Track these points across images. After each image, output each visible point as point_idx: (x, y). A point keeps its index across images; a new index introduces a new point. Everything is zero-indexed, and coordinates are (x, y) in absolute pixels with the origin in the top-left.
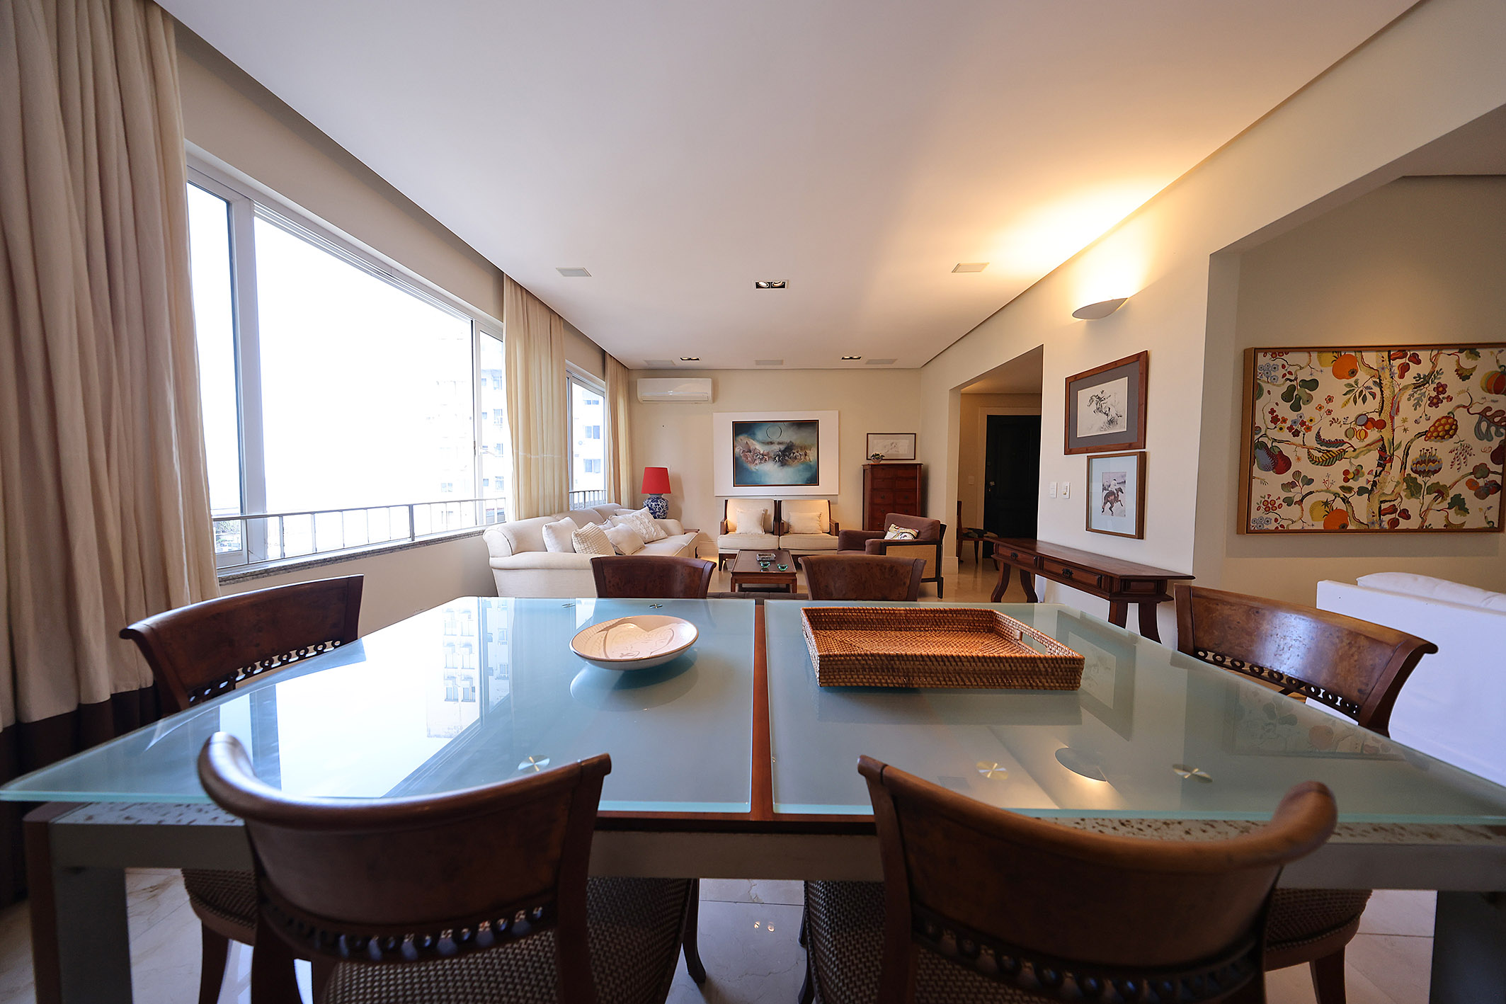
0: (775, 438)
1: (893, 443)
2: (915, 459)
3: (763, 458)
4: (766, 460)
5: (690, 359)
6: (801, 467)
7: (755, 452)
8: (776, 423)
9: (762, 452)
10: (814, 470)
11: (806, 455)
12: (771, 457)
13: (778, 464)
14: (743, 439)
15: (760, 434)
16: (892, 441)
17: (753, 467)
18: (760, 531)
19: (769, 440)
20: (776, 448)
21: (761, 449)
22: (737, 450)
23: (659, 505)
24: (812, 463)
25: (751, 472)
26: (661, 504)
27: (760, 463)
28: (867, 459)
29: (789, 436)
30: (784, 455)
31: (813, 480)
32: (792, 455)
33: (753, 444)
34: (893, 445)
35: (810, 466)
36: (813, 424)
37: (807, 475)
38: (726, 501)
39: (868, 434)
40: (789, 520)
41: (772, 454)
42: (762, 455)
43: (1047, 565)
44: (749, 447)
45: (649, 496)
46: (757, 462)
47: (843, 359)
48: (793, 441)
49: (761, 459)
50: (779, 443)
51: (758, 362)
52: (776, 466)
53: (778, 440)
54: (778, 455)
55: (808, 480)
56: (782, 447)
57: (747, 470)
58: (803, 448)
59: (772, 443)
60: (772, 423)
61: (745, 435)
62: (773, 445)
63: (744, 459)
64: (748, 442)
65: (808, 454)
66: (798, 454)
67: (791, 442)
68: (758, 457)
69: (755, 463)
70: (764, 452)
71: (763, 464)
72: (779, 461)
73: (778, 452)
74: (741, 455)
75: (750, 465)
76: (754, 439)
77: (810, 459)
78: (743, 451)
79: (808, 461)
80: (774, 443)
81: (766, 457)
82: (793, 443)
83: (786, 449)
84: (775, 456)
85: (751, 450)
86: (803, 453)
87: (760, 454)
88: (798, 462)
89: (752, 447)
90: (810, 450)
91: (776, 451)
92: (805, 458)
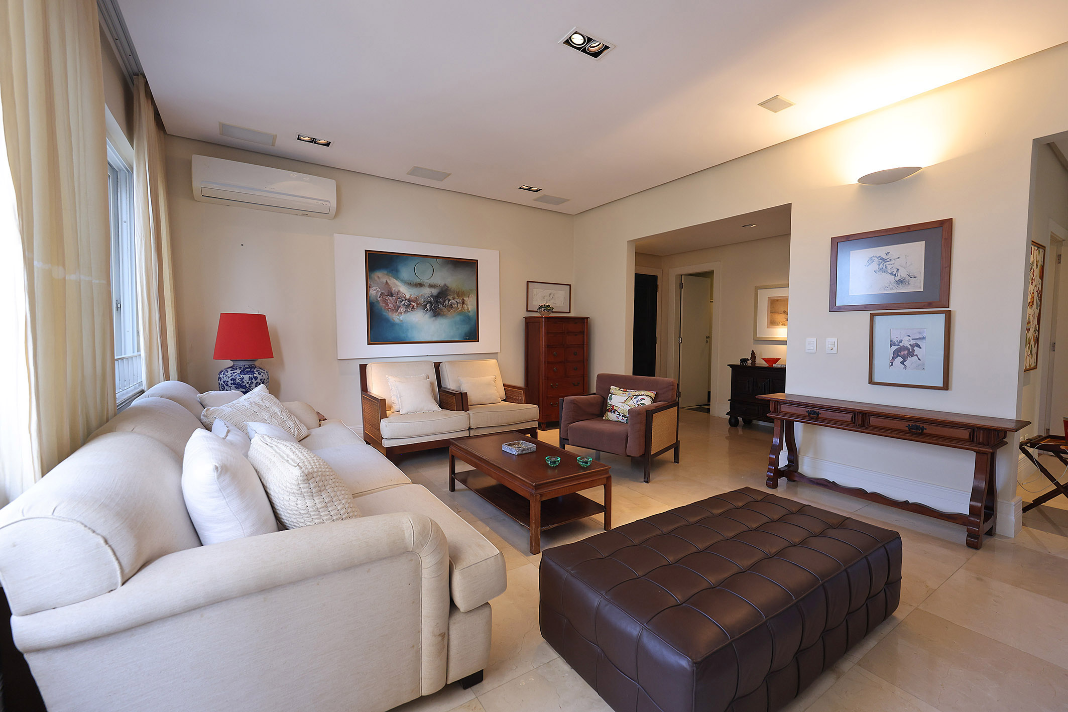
0: (426, 279)
1: (550, 294)
2: (570, 312)
3: (410, 304)
4: (413, 308)
5: (313, 141)
6: (458, 318)
7: (399, 297)
8: (426, 258)
9: (408, 297)
10: (473, 323)
11: (463, 303)
12: (420, 304)
13: (429, 314)
14: (381, 276)
15: (406, 272)
16: (550, 291)
17: (396, 317)
18: (436, 408)
19: (418, 281)
20: (427, 292)
21: (406, 292)
22: (372, 292)
23: (256, 378)
24: (471, 314)
25: (393, 325)
26: (260, 377)
27: (406, 311)
28: (527, 311)
29: (443, 278)
30: (437, 302)
31: (472, 335)
32: (447, 302)
33: (395, 283)
34: (551, 296)
35: (469, 318)
36: (470, 265)
37: (465, 328)
38: (363, 368)
39: (528, 282)
40: (460, 387)
41: (421, 300)
42: (409, 300)
43: (873, 421)
44: (390, 288)
45: (230, 363)
46: (402, 310)
47: (520, 188)
48: (448, 285)
49: (407, 307)
50: (431, 286)
51: (415, 171)
52: (427, 316)
53: (429, 281)
54: (430, 302)
55: (466, 335)
56: (435, 291)
57: (387, 320)
58: (460, 294)
59: (421, 285)
60: (421, 258)
61: (385, 272)
62: (422, 288)
63: (382, 305)
64: (388, 281)
65: (465, 302)
66: (454, 302)
67: (445, 285)
68: (403, 303)
69: (399, 311)
70: (410, 296)
71: (409, 313)
72: (431, 309)
73: (429, 297)
74: (379, 299)
75: (390, 313)
76: (397, 278)
77: (468, 309)
78: (382, 294)
79: (466, 311)
80: (424, 285)
81: (413, 304)
82: (448, 287)
83: (439, 293)
84: (426, 303)
85: (393, 293)
86: (459, 300)
87: (406, 300)
88: (455, 311)
89: (394, 289)
90: (468, 297)
91: (427, 295)
92: (462, 307)
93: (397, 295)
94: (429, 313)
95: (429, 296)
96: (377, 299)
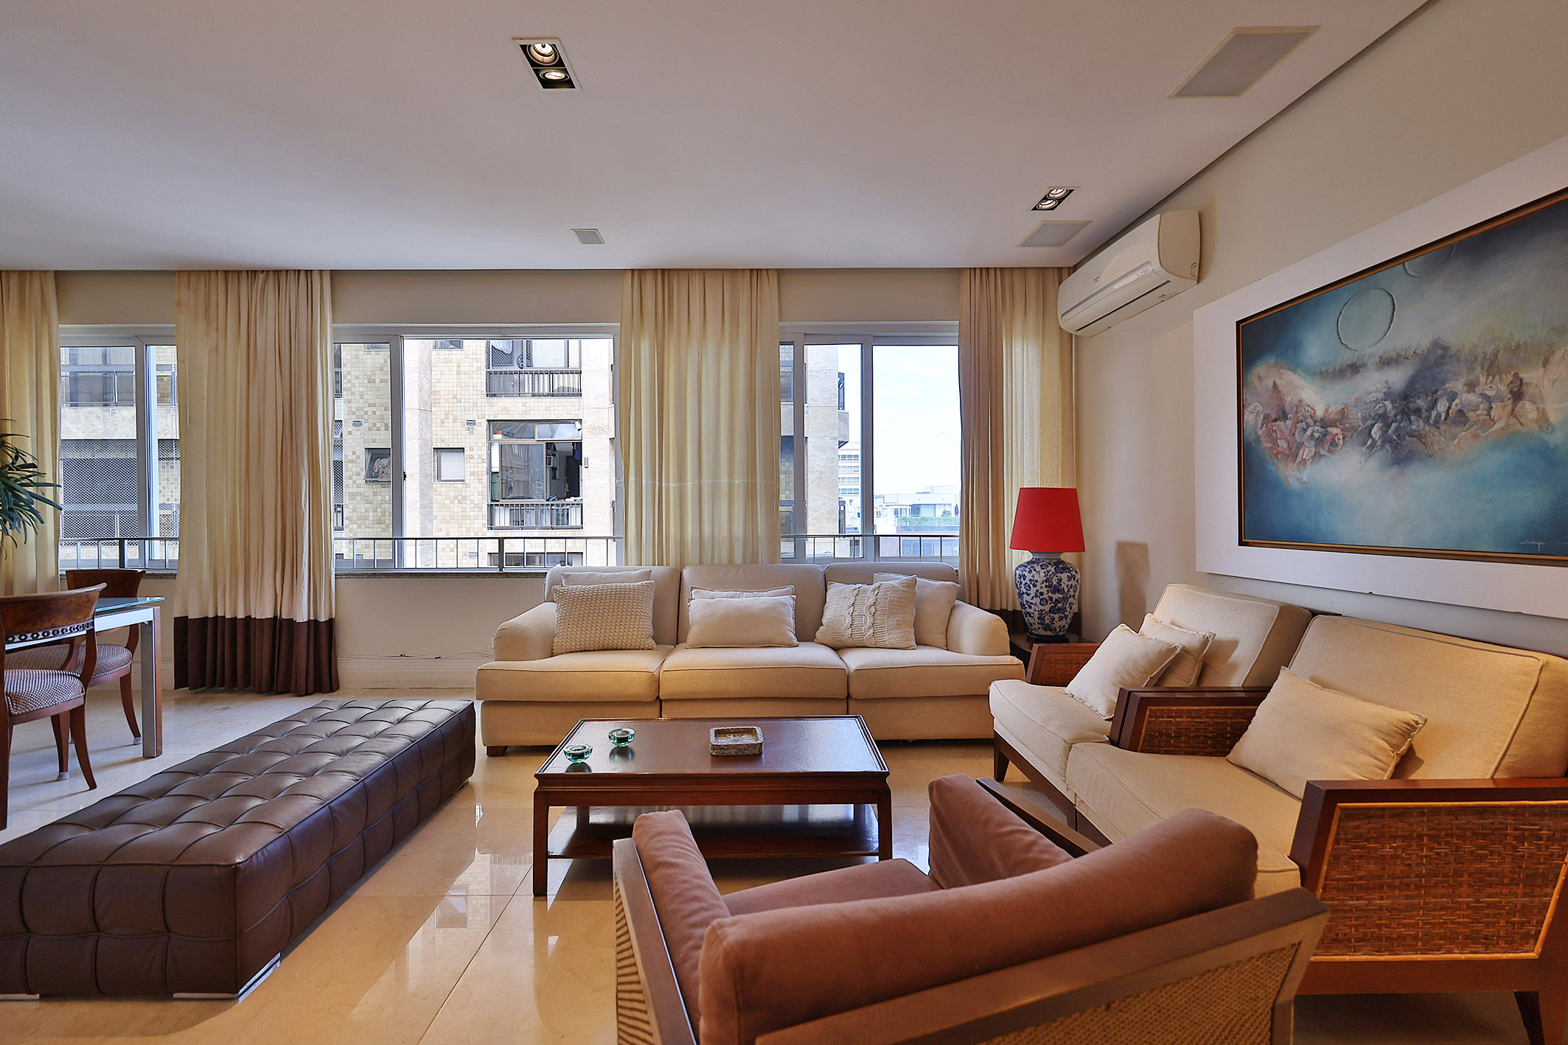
0: (1370, 345)
3: (1328, 432)
4: (1335, 443)
6: (1493, 462)
7: (1301, 417)
8: (1370, 279)
9: (1320, 414)
12: (1354, 429)
13: (1381, 457)
14: (1266, 373)
15: (1317, 342)
17: (1294, 474)
19: (1347, 357)
20: (1375, 384)
21: (1319, 399)
22: (1249, 417)
24: (1556, 439)
25: (1289, 495)
27: (1317, 456)
29: (1427, 321)
30: (1407, 414)
32: (1442, 406)
33: (1294, 384)
35: (1548, 457)
41: (1356, 416)
42: (1325, 423)
44: (1284, 400)
46: (1306, 453)
48: (1449, 339)
49: (1319, 442)
50: (1386, 362)
52: (1373, 463)
53: (1383, 350)
54: (1383, 417)
56: (1397, 378)
59: (1355, 368)
60: (1354, 285)
61: (1271, 360)
62: (1358, 377)
63: (1266, 444)
64: (1278, 382)
65: (1529, 391)
66: (1473, 398)
67: (1436, 344)
68: (1309, 432)
69: (1299, 459)
70: (1327, 411)
71: (1323, 461)
72: (1386, 440)
73: (1377, 401)
74: (1260, 432)
75: (1281, 466)
76: (1295, 367)
77: (1543, 418)
78: (1266, 417)
79: (1535, 427)
80: (1363, 366)
81: (1334, 430)
82: (1445, 349)
83: (1412, 382)
84: (1369, 423)
85: (1287, 409)
86: (1500, 387)
87: (1315, 422)
88: (1476, 436)
89: (1288, 399)
90: (1546, 363)
91: (1373, 397)
92: (1513, 413)
93: (1297, 412)
94: (1380, 454)
95: (1380, 396)
96: (1256, 433)
